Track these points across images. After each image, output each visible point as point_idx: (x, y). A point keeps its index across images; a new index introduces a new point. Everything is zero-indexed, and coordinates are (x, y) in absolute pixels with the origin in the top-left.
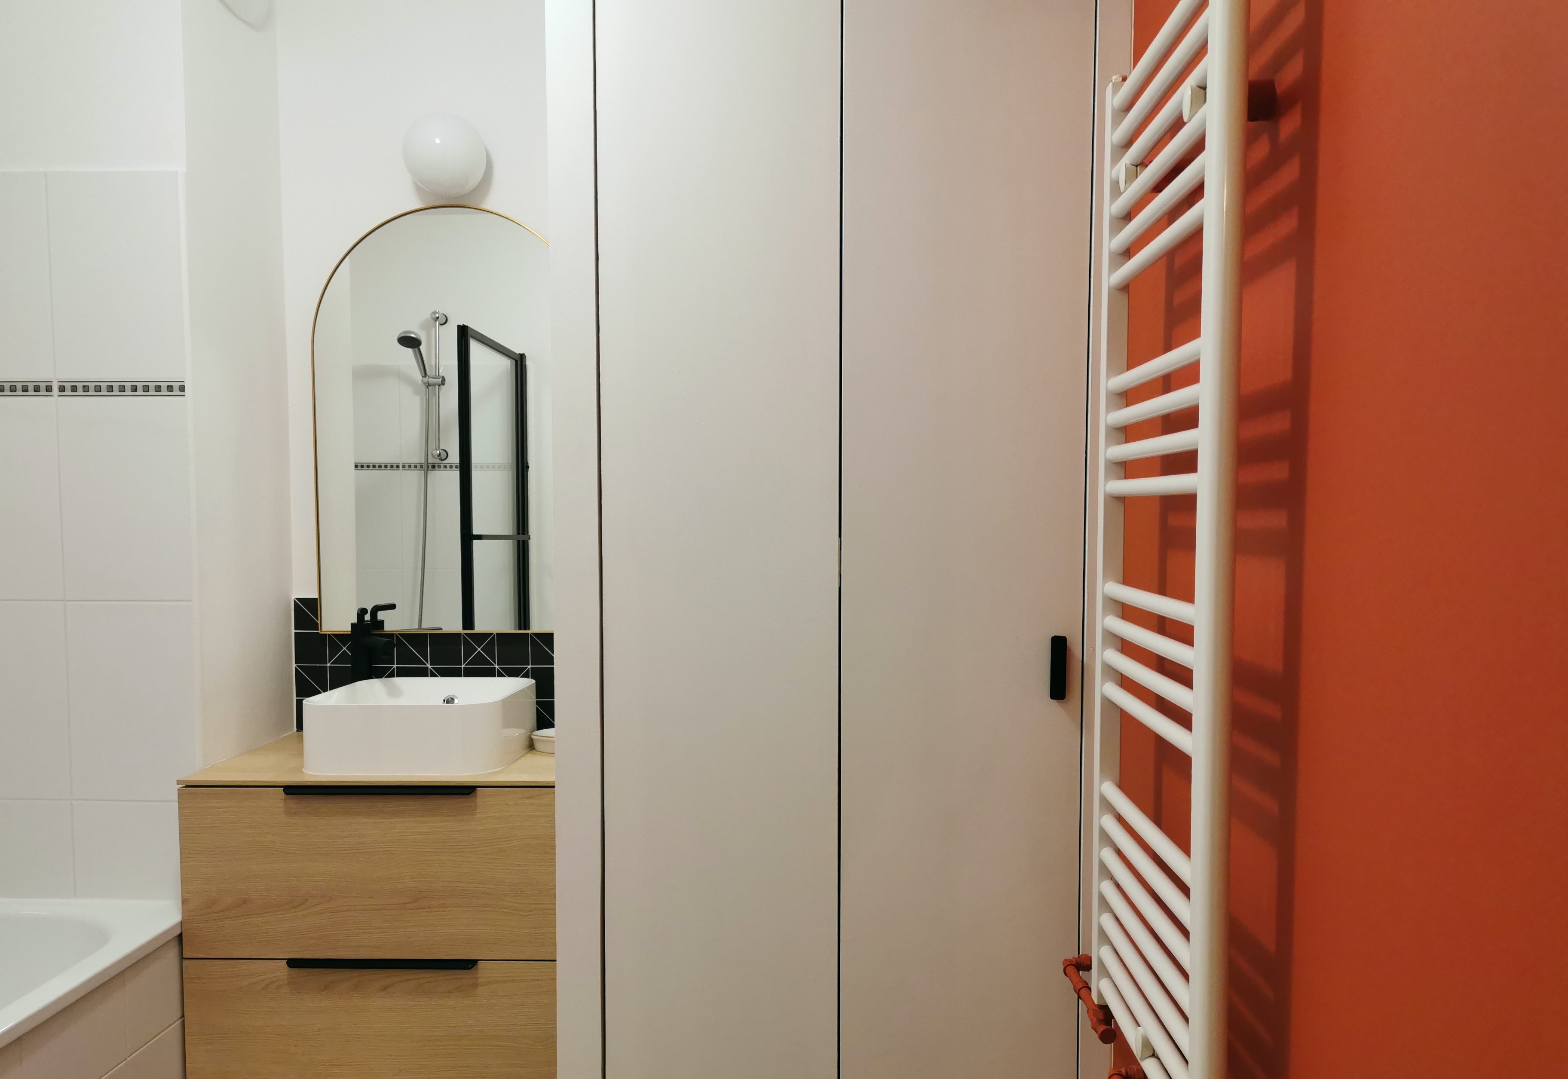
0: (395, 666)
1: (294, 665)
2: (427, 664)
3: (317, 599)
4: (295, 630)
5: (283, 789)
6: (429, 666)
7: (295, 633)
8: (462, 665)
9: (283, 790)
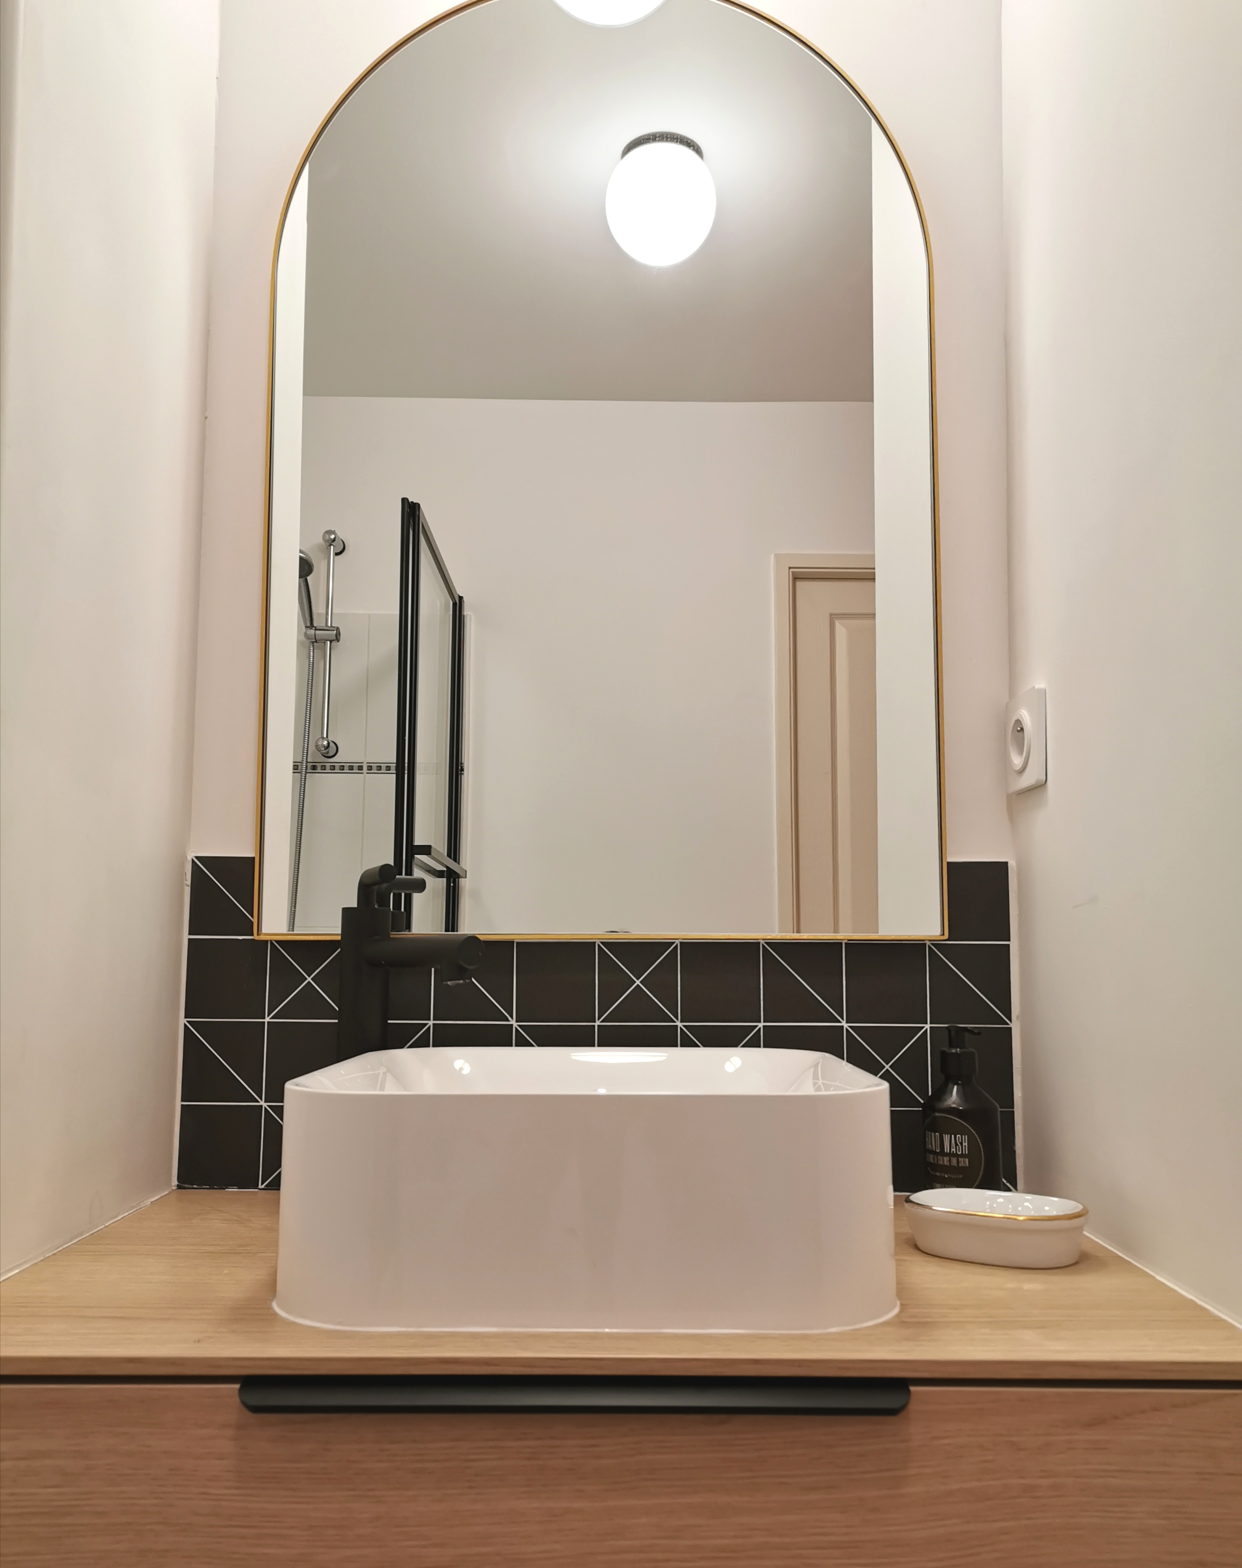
0: (431, 1023)
1: (183, 1021)
2: (510, 1018)
3: (253, 858)
4: (190, 934)
5: (237, 1386)
6: (513, 1022)
7: (189, 940)
8: (595, 1022)
9: (240, 1390)
